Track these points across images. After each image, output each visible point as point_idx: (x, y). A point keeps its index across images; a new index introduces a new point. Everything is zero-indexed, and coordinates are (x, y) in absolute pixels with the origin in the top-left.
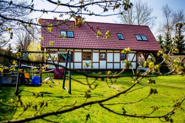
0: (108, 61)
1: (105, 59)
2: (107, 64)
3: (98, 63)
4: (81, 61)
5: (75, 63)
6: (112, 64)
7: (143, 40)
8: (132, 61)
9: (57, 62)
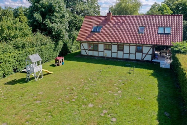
0: (124, 52)
1: (122, 50)
2: (124, 54)
3: (116, 54)
4: (103, 51)
5: (99, 52)
6: (128, 54)
7: (165, 32)
8: (147, 54)
9: (87, 51)
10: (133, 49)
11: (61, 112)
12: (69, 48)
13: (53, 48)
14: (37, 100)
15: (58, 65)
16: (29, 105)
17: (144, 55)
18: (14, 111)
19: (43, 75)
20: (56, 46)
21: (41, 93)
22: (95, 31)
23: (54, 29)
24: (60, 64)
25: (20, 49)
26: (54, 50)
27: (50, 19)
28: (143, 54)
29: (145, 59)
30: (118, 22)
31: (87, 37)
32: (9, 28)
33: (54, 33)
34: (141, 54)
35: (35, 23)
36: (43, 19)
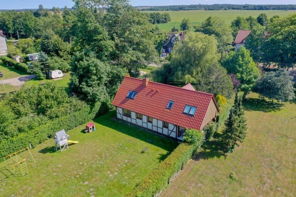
0: (153, 125)
1: (151, 122)
3: (146, 124)
4: (135, 119)
5: (132, 119)
6: (157, 128)
7: (190, 113)
8: (172, 131)
9: (122, 115)
10: (160, 124)
11: (65, 185)
12: (110, 106)
13: (88, 112)
14: (54, 172)
15: (88, 132)
16: (49, 175)
17: (170, 132)
18: (38, 179)
19: (69, 145)
20: (91, 109)
21: (60, 166)
22: (129, 97)
23: (89, 93)
24: (90, 130)
25: (54, 119)
26: (90, 113)
27: (87, 82)
28: (168, 130)
29: (171, 135)
30: (152, 91)
31: (121, 103)
32: (47, 97)
33: (89, 98)
34: (167, 129)
35: (72, 87)
36: (80, 83)
